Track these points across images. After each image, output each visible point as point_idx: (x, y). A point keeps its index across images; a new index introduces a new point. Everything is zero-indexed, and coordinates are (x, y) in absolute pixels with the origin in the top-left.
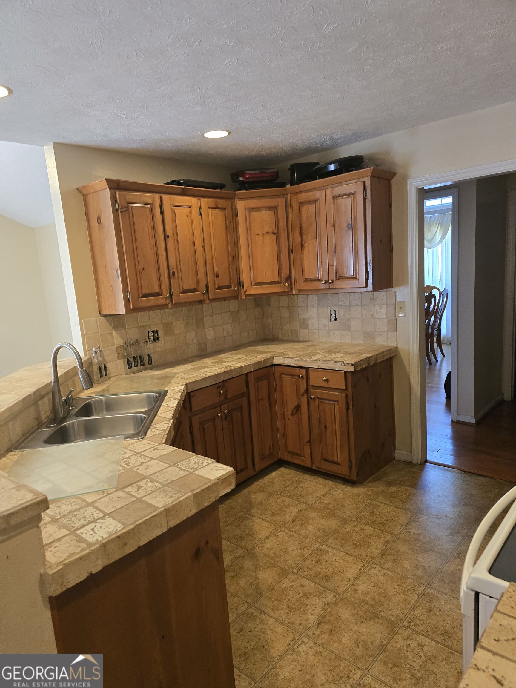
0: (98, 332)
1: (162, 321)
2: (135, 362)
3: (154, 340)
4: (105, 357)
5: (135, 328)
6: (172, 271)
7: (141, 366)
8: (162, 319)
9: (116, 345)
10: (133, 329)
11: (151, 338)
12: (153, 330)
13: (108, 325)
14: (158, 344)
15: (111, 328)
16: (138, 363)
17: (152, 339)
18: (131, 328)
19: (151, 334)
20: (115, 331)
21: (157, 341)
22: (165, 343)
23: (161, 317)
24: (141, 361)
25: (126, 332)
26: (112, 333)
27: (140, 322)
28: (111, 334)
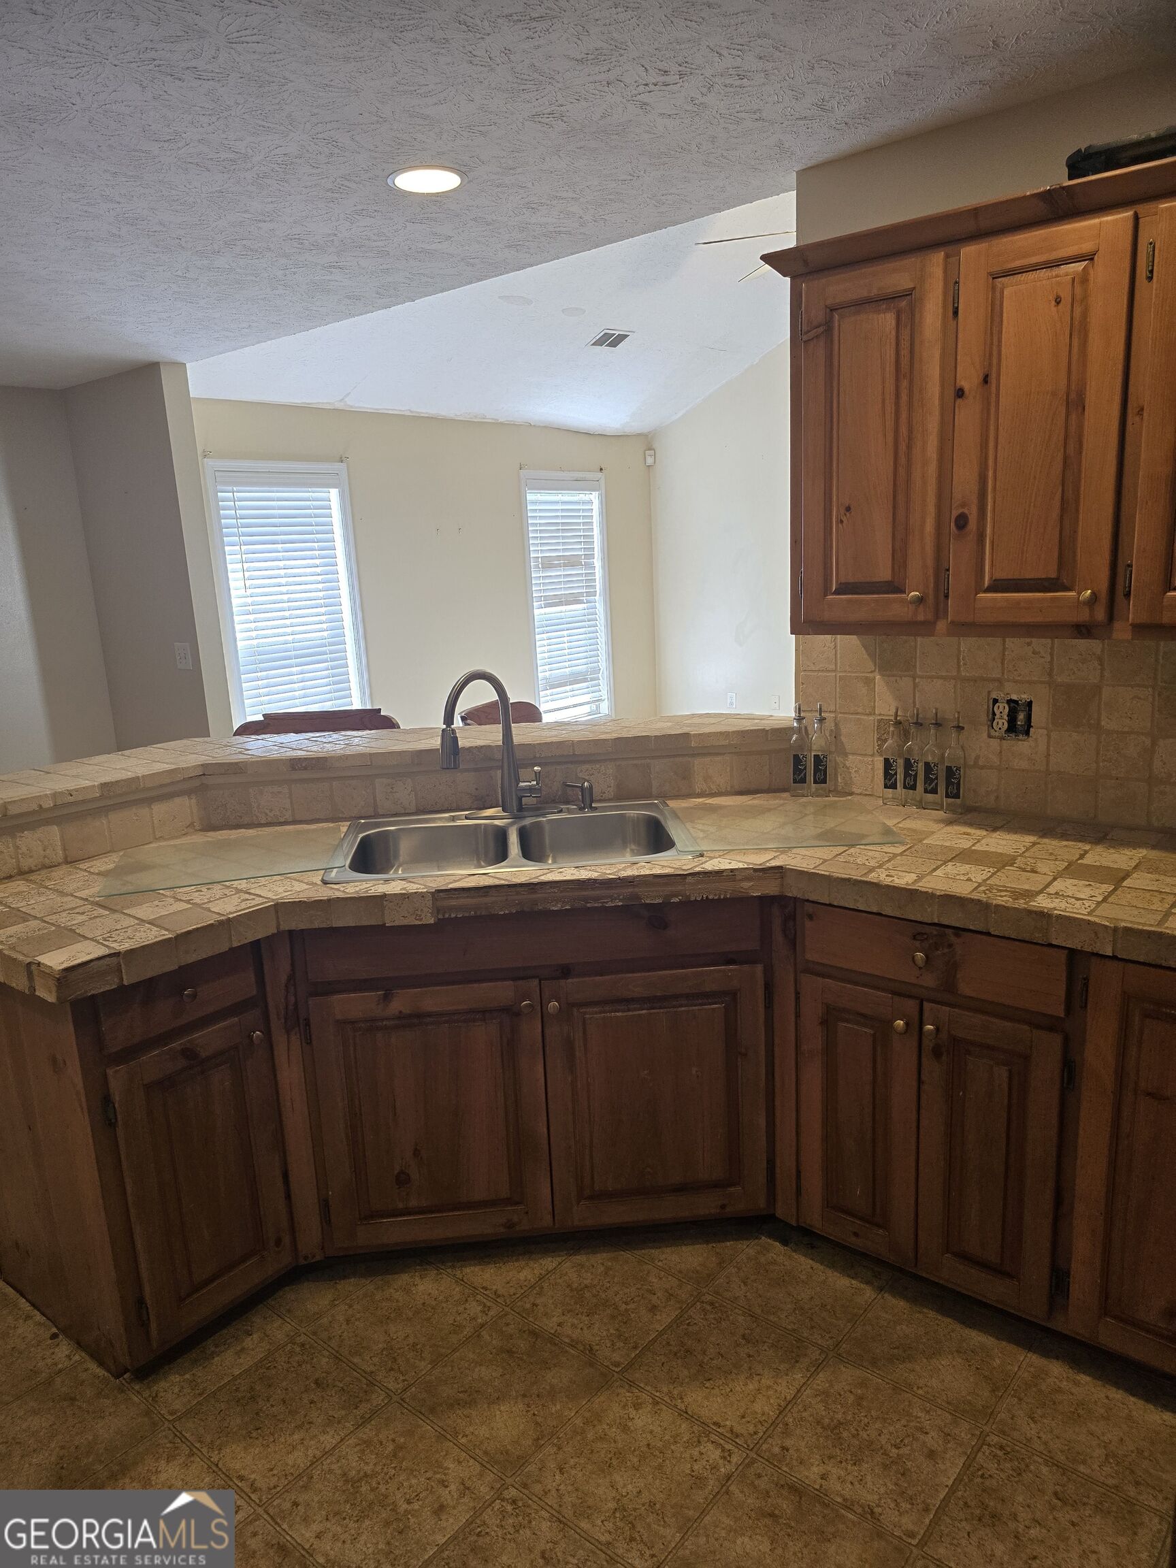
0: (835, 671)
1: (1050, 674)
2: (906, 775)
3: (1012, 728)
4: (843, 739)
5: (944, 678)
6: (955, 513)
7: (926, 791)
8: (1051, 669)
9: (880, 715)
10: (940, 682)
11: (1000, 722)
12: (1014, 697)
13: (866, 656)
14: (1023, 746)
15: (870, 665)
16: (915, 780)
17: (1002, 723)
18: (931, 677)
19: (1003, 710)
20: (883, 675)
21: (1021, 737)
22: (1048, 748)
23: (1051, 662)
24: (927, 780)
25: (915, 686)
26: (875, 678)
27: (965, 664)
28: (869, 682)
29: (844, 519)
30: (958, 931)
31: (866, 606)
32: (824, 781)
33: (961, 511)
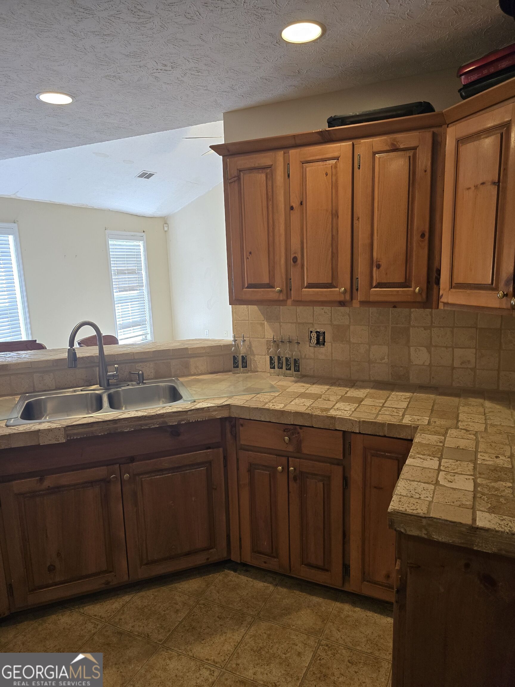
0: (249, 320)
1: (331, 321)
2: (279, 363)
3: (318, 343)
4: (253, 349)
5: (292, 323)
6: (292, 256)
7: (287, 369)
8: (331, 319)
9: (267, 338)
10: (290, 324)
11: (314, 340)
12: (318, 330)
13: (260, 314)
14: (322, 350)
15: (262, 317)
16: (282, 365)
17: (314, 341)
18: (287, 323)
19: (314, 335)
20: (267, 322)
21: (321, 346)
22: (332, 352)
23: (331, 316)
24: (287, 365)
25: (280, 326)
26: (264, 323)
27: (299, 317)
28: (262, 325)
29: (249, 257)
30: (301, 426)
31: (260, 293)
32: (246, 367)
33: (294, 255)
